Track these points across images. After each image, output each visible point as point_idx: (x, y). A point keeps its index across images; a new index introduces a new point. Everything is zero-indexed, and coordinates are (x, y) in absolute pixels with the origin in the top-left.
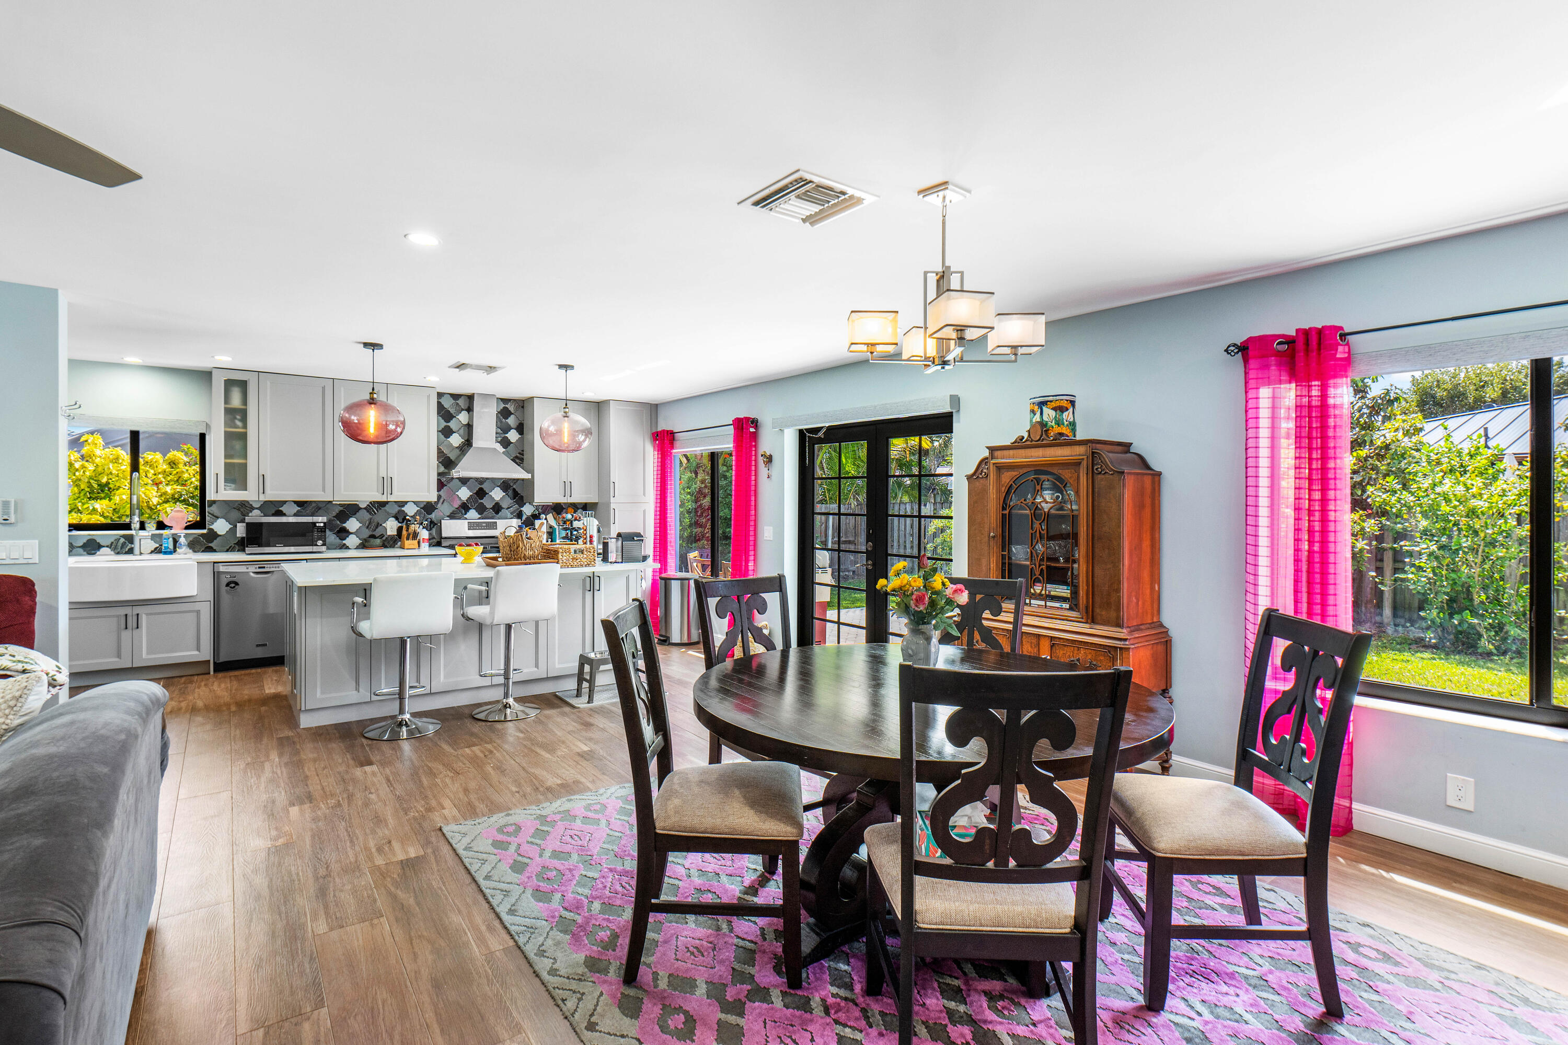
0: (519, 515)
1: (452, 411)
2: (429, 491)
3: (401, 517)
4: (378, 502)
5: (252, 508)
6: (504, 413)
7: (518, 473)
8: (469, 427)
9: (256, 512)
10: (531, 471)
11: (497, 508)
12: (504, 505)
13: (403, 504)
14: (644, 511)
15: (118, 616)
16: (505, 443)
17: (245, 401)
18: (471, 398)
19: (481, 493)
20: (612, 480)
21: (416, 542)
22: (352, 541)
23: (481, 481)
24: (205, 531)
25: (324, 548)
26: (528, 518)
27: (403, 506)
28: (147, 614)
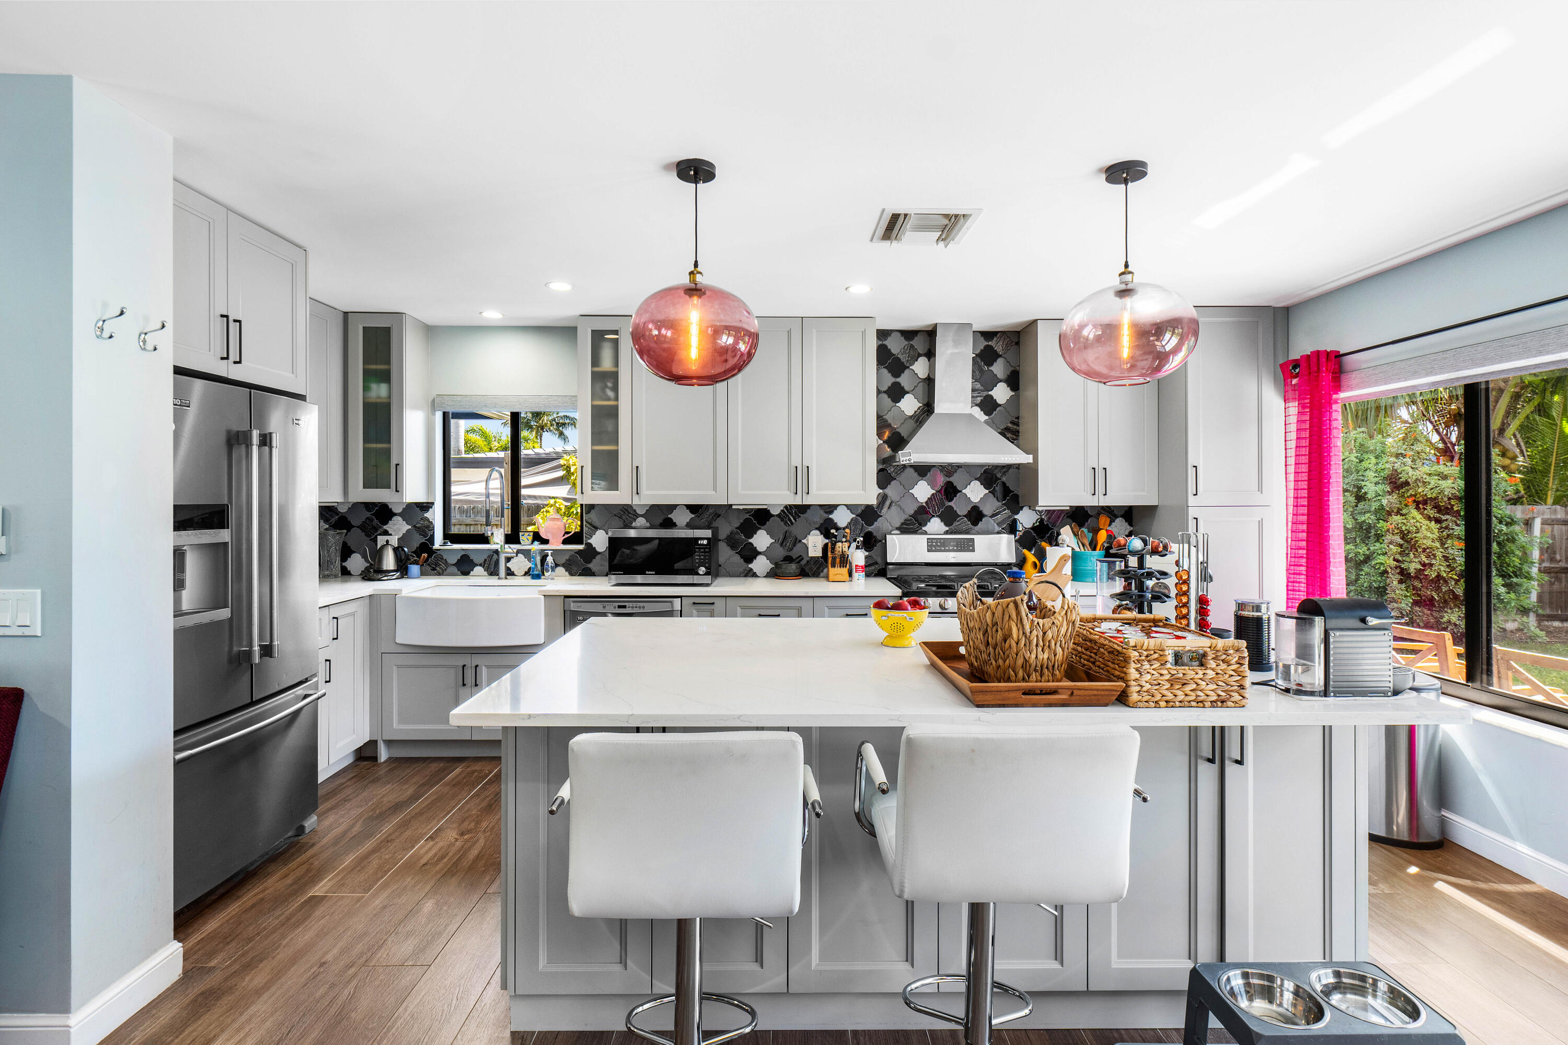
0: (1012, 528)
1: (903, 358)
2: (864, 489)
3: (827, 528)
4: (796, 506)
5: (637, 516)
6: (985, 357)
7: (1011, 455)
8: (930, 381)
9: (641, 521)
10: (1032, 450)
11: (976, 515)
12: (987, 510)
13: (831, 508)
14: (1260, 523)
15: (455, 667)
16: (988, 405)
17: (616, 363)
18: (931, 334)
19: (950, 491)
20: (1191, 462)
21: (845, 571)
22: (761, 564)
23: (949, 469)
24: (581, 547)
25: (707, 579)
26: (1027, 532)
27: (831, 512)
28: (488, 667)
